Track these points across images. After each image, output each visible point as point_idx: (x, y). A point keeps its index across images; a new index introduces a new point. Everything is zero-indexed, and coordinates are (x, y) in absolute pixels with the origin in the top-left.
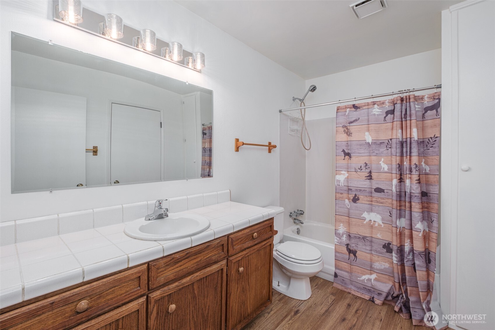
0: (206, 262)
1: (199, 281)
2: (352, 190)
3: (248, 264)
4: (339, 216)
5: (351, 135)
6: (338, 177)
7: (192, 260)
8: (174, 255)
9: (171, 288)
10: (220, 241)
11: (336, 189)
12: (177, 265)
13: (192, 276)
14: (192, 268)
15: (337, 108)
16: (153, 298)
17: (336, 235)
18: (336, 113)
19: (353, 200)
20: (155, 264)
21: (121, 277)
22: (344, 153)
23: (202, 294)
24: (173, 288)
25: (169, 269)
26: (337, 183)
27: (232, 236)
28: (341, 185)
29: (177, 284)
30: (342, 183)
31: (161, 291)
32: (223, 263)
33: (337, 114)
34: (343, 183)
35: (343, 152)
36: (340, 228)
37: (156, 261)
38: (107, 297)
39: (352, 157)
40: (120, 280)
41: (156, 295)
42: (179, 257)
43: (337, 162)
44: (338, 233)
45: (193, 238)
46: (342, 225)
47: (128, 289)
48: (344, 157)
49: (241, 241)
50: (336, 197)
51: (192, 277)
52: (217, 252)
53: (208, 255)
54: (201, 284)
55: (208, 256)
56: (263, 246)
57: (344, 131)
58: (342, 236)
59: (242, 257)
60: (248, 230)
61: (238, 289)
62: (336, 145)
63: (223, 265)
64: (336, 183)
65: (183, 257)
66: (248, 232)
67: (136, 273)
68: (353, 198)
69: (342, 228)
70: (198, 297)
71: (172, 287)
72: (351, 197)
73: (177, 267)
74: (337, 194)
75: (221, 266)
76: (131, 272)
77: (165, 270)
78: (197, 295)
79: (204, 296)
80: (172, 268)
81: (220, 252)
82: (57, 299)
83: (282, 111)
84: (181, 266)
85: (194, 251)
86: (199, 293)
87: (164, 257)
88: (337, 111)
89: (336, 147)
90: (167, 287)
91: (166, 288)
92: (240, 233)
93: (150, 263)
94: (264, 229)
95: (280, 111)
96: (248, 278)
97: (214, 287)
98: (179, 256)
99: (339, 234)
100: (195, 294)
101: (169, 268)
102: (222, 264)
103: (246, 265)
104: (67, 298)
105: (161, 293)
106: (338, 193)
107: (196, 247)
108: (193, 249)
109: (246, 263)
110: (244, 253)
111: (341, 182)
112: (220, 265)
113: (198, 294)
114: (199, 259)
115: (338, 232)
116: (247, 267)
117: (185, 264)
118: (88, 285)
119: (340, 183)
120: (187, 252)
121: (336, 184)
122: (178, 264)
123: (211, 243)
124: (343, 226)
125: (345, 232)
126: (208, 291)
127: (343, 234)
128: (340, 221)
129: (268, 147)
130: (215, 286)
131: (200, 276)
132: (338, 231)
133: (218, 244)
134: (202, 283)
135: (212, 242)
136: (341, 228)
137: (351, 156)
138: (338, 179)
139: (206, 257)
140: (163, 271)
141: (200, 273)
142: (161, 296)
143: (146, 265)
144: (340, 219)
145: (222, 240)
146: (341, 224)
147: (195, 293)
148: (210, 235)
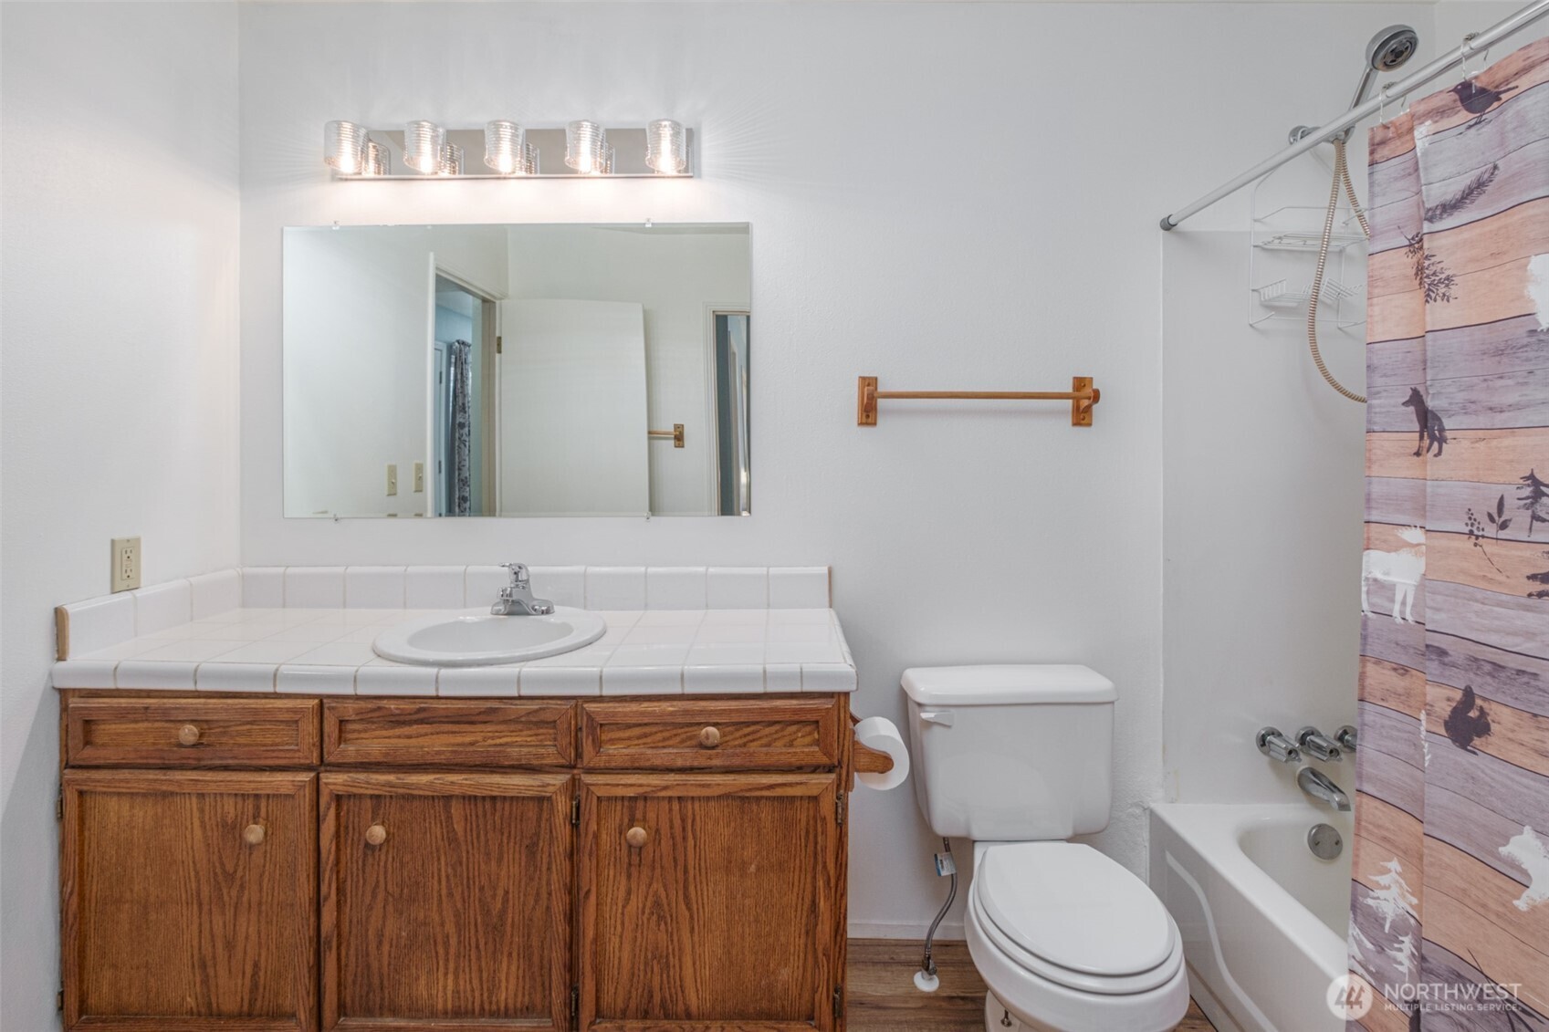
0: (485, 755)
1: (467, 802)
2: (1446, 660)
3: (684, 829)
4: (1378, 803)
5: (1442, 289)
6: (1377, 564)
7: (443, 733)
8: (385, 702)
9: (373, 781)
10: (541, 709)
11: (1364, 638)
12: (398, 731)
13: (438, 776)
14: (436, 754)
15: (1372, 139)
16: (326, 784)
17: (1360, 919)
18: (1366, 169)
19: (1449, 725)
20: (334, 705)
21: (258, 706)
22: (1417, 411)
23: (479, 842)
24: (378, 784)
25: (377, 733)
26: (1375, 600)
27: (590, 707)
28: (1396, 613)
29: (391, 778)
30: (1404, 603)
31: (349, 779)
32: (552, 782)
33: (1371, 174)
34: (1414, 606)
35: (1412, 409)
36: (1383, 880)
37: (340, 700)
38: (237, 739)
39: (1448, 434)
40: (255, 711)
41: (335, 781)
42: (397, 712)
43: (1375, 471)
44: (1369, 906)
45: (444, 672)
46: (1399, 869)
47: (278, 740)
48: (1418, 434)
49: (645, 736)
50: (1362, 687)
51: (438, 779)
52: (533, 738)
53: (500, 738)
54: (477, 812)
55: (498, 741)
56: (762, 789)
57: (1417, 274)
58: (1394, 938)
59: (641, 790)
60: (671, 706)
61: (633, 897)
62: (1368, 367)
63: (551, 789)
64: (1364, 596)
65: (410, 714)
66: (672, 714)
67: (289, 710)
68: (1455, 710)
69: (1395, 890)
70: (467, 845)
71: (377, 780)
72: (1442, 699)
73: (399, 737)
74: (1370, 668)
75: (543, 786)
76: (279, 703)
77: (365, 731)
78: (461, 838)
79: (488, 854)
80: (385, 733)
81: (548, 743)
82: (154, 704)
83: (1172, 221)
84: (409, 737)
85: (444, 709)
86: (469, 837)
87: (358, 698)
88: (1372, 153)
89: (1369, 377)
90: (365, 775)
91: (362, 776)
92: (634, 707)
93: (325, 701)
94: (777, 727)
95: (1168, 226)
96: (686, 881)
97: (526, 842)
98: (397, 709)
99: (1378, 920)
100: (456, 834)
101: (374, 730)
102: (548, 785)
103: (671, 828)
104: (166, 709)
105: (346, 783)
106: (1378, 662)
107: (453, 701)
108: (443, 704)
109: (671, 821)
110: (655, 780)
111: (1399, 598)
112: (538, 783)
113: (466, 837)
114: (468, 739)
115: (1370, 902)
116: (679, 839)
117: (421, 736)
118: (202, 700)
119: (1392, 600)
120: (423, 705)
121: (1365, 606)
122: (401, 730)
123: (506, 704)
124: (1399, 874)
125: (1412, 921)
126: (501, 845)
127: (1398, 930)
128: (1385, 839)
129: (1070, 402)
130: (529, 841)
131: (461, 785)
132: (1368, 896)
133: (529, 713)
134: (480, 813)
135: (512, 704)
136: (1387, 888)
137: (1442, 430)
138: (1380, 576)
139: (490, 742)
140: (359, 732)
141: (466, 779)
142: (346, 788)
143: (317, 701)
144: (1387, 829)
145: (548, 708)
146: (1390, 861)
147: (454, 830)
148: (504, 681)
